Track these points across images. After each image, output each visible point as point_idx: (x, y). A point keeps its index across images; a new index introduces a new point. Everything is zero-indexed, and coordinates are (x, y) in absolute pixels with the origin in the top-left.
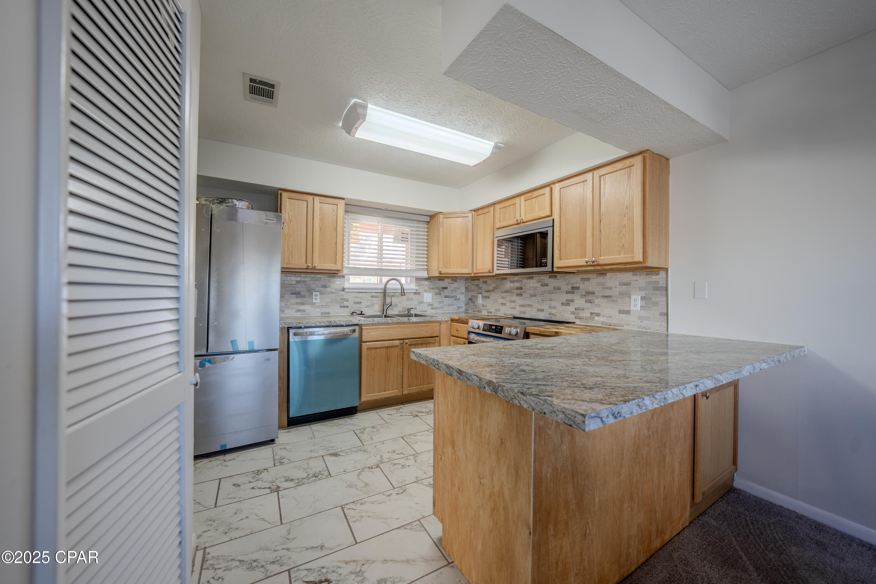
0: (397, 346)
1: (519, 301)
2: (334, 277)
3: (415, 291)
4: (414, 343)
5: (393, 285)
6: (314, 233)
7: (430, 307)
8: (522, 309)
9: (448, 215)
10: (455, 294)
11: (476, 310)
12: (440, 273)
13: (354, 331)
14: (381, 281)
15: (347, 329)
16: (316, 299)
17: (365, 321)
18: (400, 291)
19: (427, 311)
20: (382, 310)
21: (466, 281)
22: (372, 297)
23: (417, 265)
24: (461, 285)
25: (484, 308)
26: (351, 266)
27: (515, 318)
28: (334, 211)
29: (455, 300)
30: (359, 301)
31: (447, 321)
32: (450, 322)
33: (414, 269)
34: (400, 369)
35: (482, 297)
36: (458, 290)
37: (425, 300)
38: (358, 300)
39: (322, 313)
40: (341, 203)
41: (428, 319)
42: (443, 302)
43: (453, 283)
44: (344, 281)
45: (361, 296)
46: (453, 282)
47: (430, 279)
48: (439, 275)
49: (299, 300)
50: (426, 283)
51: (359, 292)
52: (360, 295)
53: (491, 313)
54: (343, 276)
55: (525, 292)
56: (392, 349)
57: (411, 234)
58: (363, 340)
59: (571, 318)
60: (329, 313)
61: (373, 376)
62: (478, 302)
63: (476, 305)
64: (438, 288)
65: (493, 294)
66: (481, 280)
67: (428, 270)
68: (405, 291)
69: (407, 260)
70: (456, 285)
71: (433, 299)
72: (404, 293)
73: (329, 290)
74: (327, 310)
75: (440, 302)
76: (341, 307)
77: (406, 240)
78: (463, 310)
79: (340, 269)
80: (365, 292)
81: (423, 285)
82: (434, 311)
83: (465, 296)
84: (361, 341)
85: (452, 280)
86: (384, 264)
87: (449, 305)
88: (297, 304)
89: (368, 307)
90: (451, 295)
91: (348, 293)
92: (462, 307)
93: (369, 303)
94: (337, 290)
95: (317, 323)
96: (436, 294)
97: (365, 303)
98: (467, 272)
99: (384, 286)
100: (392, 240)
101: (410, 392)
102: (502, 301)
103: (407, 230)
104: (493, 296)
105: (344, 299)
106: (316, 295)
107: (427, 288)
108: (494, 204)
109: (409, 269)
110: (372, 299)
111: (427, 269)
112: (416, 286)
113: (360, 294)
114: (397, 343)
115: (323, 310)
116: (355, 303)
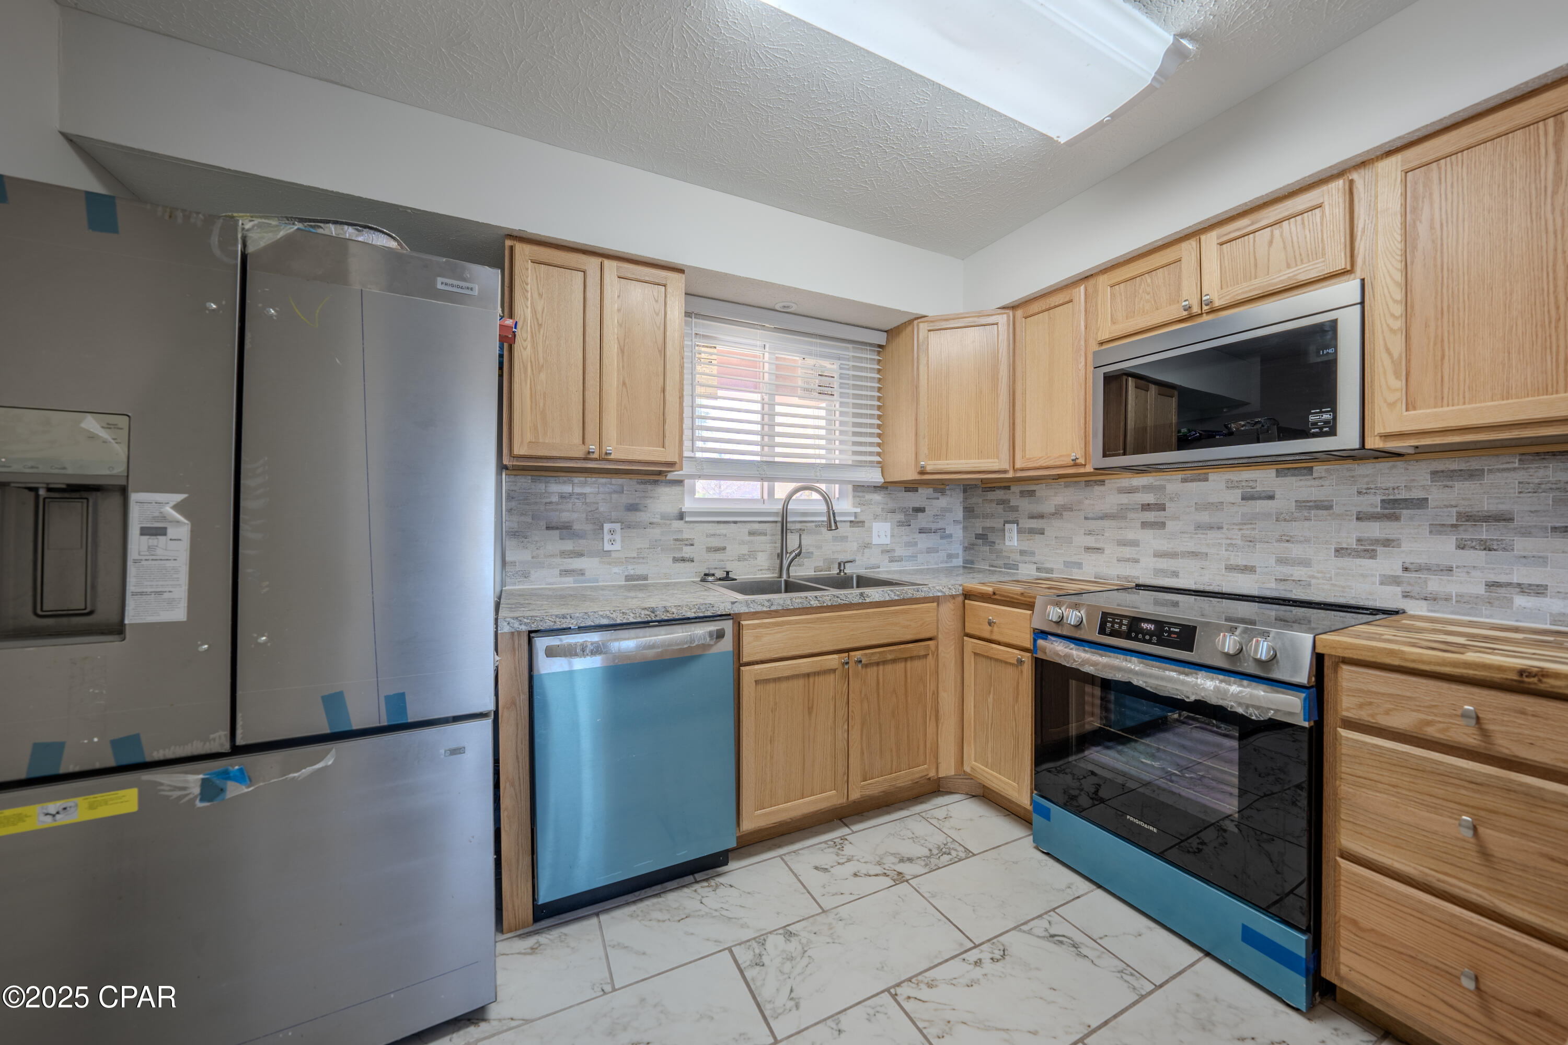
0: (834, 671)
1: (1151, 540)
2: (656, 482)
3: (853, 519)
4: (875, 659)
5: (809, 501)
6: (606, 361)
7: (886, 557)
8: (1164, 564)
9: (941, 324)
10: (939, 526)
11: (1001, 562)
12: (922, 473)
13: (720, 635)
14: (771, 492)
15: (700, 631)
16: (612, 542)
17: (748, 605)
18: (825, 519)
19: (879, 567)
20: (778, 566)
21: (965, 491)
22: (751, 533)
23: (855, 453)
24: (953, 503)
25: (1027, 559)
26: (699, 455)
27: (1139, 587)
28: (657, 301)
29: (942, 538)
30: (721, 545)
31: (953, 597)
32: (961, 599)
33: (850, 463)
34: (841, 734)
35: (1020, 531)
36: (947, 514)
37: (875, 541)
38: (716, 542)
39: (629, 578)
40: (677, 283)
41: (909, 592)
42: (916, 544)
43: (938, 499)
44: (683, 494)
45: (724, 532)
46: (936, 495)
47: (887, 488)
48: (918, 477)
49: (569, 545)
50: (877, 497)
51: (718, 522)
52: (723, 529)
53: (1050, 571)
54: (679, 482)
55: (1176, 518)
56: (820, 680)
57: (841, 377)
58: (745, 659)
59: (1388, 597)
60: (645, 578)
61: (772, 757)
62: (1007, 543)
63: (1001, 551)
64: (903, 510)
65: (1056, 523)
66: (1015, 489)
67: (882, 466)
68: (838, 519)
69: (829, 441)
70: (943, 502)
71: (892, 536)
72: (835, 523)
73: (643, 517)
74: (640, 570)
75: (908, 544)
76: (676, 560)
77: (829, 391)
78: (959, 562)
79: (676, 459)
80: (735, 522)
81: (870, 503)
82: (895, 567)
83: (965, 528)
84: (739, 663)
85: (936, 490)
86: (778, 450)
87: (929, 551)
88: (564, 554)
89: (741, 558)
90: (934, 526)
91: (692, 525)
92: (957, 556)
93: (744, 550)
94: (664, 517)
95: (614, 616)
96: (901, 524)
97: (733, 550)
98: (996, 467)
99: (781, 507)
101: (867, 792)
102: (1091, 541)
103: (831, 366)
104: (1054, 528)
105: (682, 540)
106: (612, 532)
107: (878, 510)
108: (1086, 278)
109: (837, 462)
110: (752, 538)
111: (879, 462)
112: (854, 506)
113: (722, 525)
114: (833, 661)
115: (632, 570)
116: (711, 550)
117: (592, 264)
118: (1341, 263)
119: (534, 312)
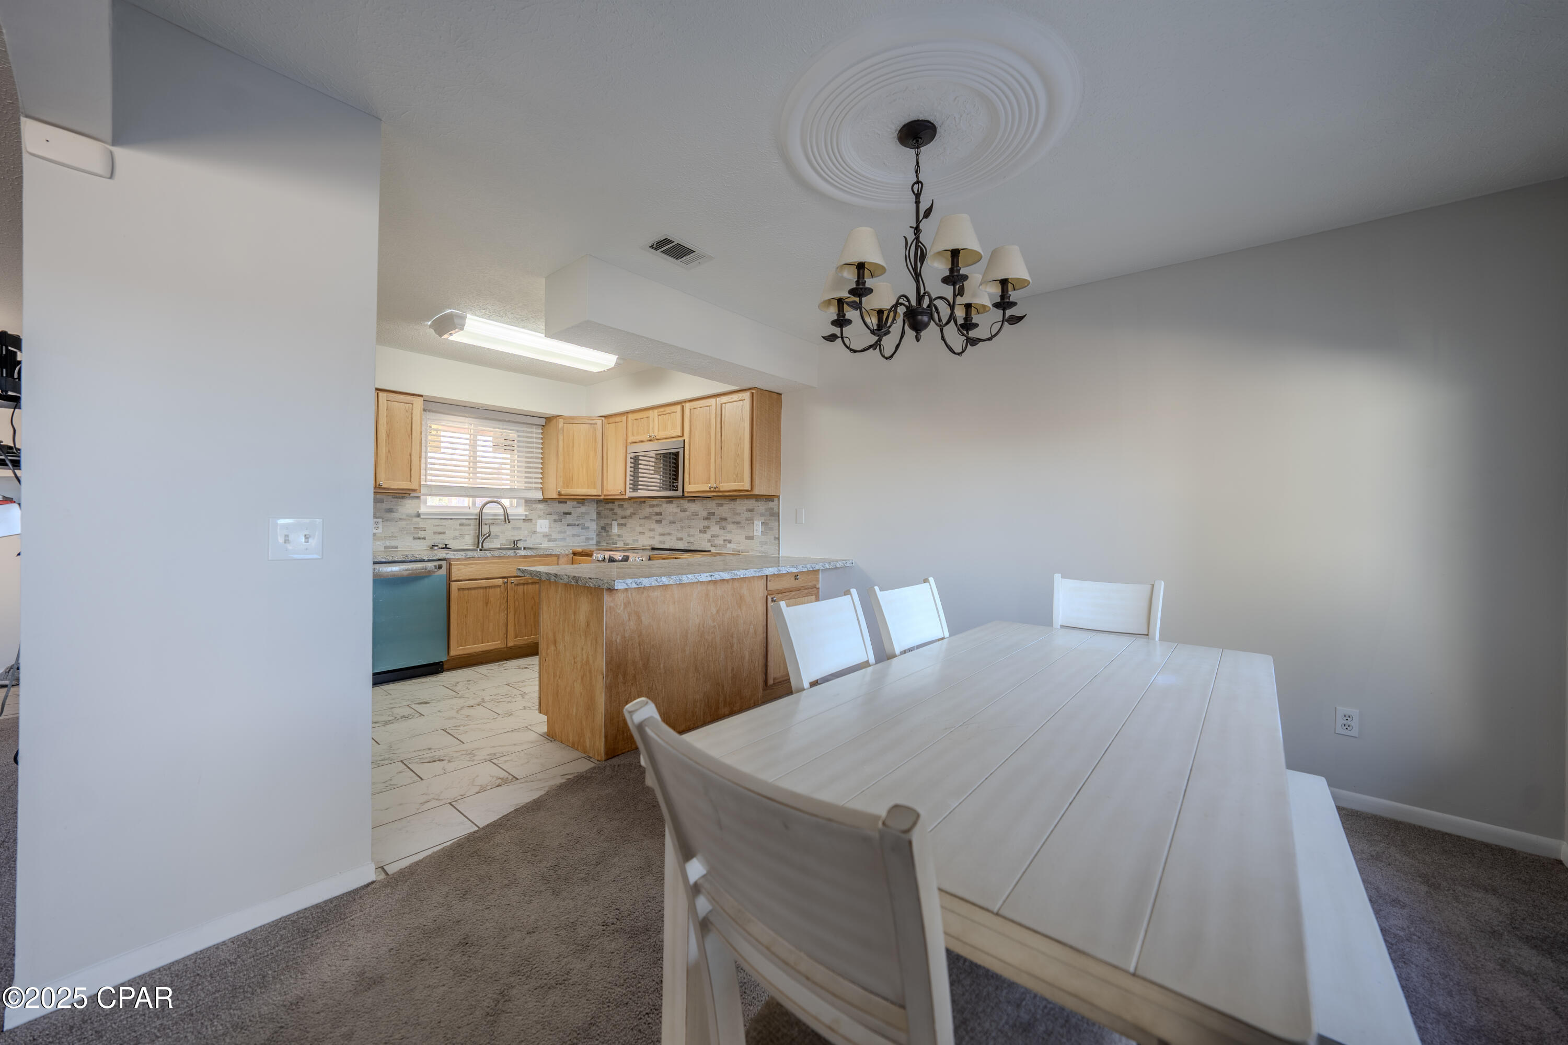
0: (499, 586)
1: (659, 529)
2: (403, 497)
3: (524, 518)
4: (522, 582)
5: (492, 510)
6: (379, 441)
7: (546, 539)
8: (662, 538)
9: (570, 420)
10: (580, 522)
11: (611, 541)
12: (560, 494)
13: (440, 567)
14: (474, 504)
15: (430, 565)
17: (454, 555)
18: (503, 518)
19: (541, 544)
20: (477, 542)
21: (597, 503)
22: (461, 525)
23: (526, 483)
24: (592, 510)
25: (621, 539)
26: (428, 483)
27: (653, 549)
28: (407, 412)
29: (582, 529)
30: (442, 531)
31: (567, 555)
32: (572, 555)
33: (524, 488)
34: (503, 615)
35: (618, 525)
36: (586, 516)
37: (539, 530)
38: (440, 529)
39: (386, 548)
40: (418, 402)
41: (542, 552)
42: (565, 532)
43: (580, 507)
44: (420, 503)
45: (444, 524)
46: (578, 505)
47: (547, 501)
48: (557, 497)
50: (541, 506)
51: (441, 519)
52: (443, 523)
53: (628, 544)
54: (418, 497)
55: (665, 519)
56: (492, 590)
57: (518, 441)
58: (453, 579)
59: (707, 546)
60: (396, 548)
61: (466, 624)
62: (613, 531)
63: (611, 536)
64: (557, 514)
65: (630, 521)
66: (616, 503)
67: (543, 489)
68: (509, 518)
69: (512, 476)
70: (583, 509)
71: (550, 527)
72: (508, 520)
73: (395, 515)
74: (393, 543)
75: (560, 532)
76: (414, 538)
77: (511, 448)
78: (594, 542)
79: (417, 488)
80: (451, 519)
81: (535, 509)
82: (551, 544)
83: (597, 524)
84: (449, 580)
85: (578, 503)
86: (478, 480)
87: (574, 536)
89: (455, 538)
90: (577, 522)
91: (425, 520)
92: (592, 539)
93: (457, 533)
94: (407, 516)
95: (388, 557)
96: (555, 521)
97: (450, 534)
98: (595, 494)
99: (478, 511)
100: (490, 449)
101: (517, 643)
102: (640, 529)
103: (513, 435)
104: (631, 523)
105: (419, 528)
107: (541, 513)
108: (627, 413)
109: (516, 487)
110: (461, 527)
111: (541, 488)
112: (525, 511)
113: (443, 521)
114: (500, 582)
115: (388, 543)
116: (435, 533)
118: (680, 433)
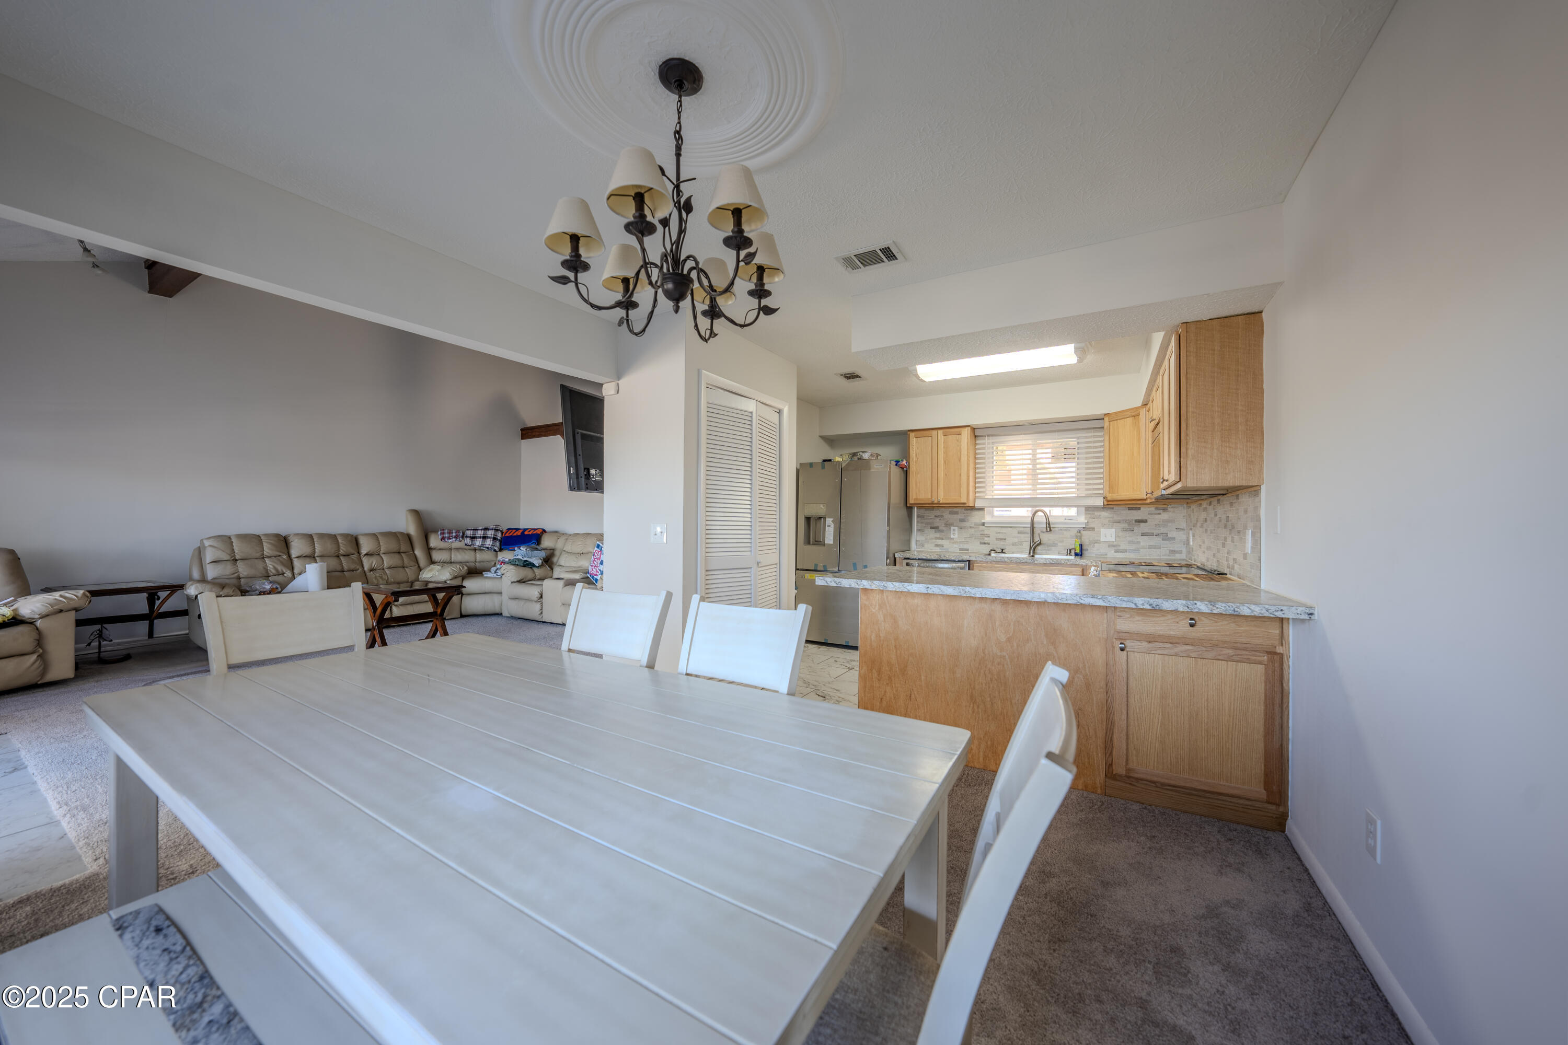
2: (971, 510)
3: (1084, 526)
6: (939, 467)
7: (1112, 549)
9: (1115, 417)
10: (1163, 530)
12: (1107, 500)
14: (1029, 513)
16: (954, 534)
18: (1045, 526)
19: (1106, 555)
20: (1030, 549)
22: (1019, 533)
23: (1087, 490)
26: (992, 497)
28: (955, 441)
30: (1003, 538)
33: (1084, 495)
35: (1192, 536)
36: (1169, 524)
37: (1103, 539)
38: (1001, 536)
39: (961, 549)
40: (967, 431)
42: (1138, 543)
43: (1160, 514)
44: (984, 514)
45: (1005, 531)
46: (1158, 512)
47: (1111, 508)
49: (938, 535)
50: (1104, 513)
51: (1001, 527)
52: (1004, 530)
54: (982, 509)
57: (1078, 448)
59: (1225, 567)
60: (968, 550)
64: (1128, 522)
65: (1196, 530)
67: (1106, 495)
68: (1051, 526)
69: (1074, 485)
71: (1117, 537)
72: (1050, 528)
73: (967, 524)
74: (965, 546)
75: (1130, 542)
76: (981, 543)
77: (1073, 456)
78: (1182, 555)
79: (965, 501)
80: (1011, 528)
81: (1099, 517)
82: (1119, 555)
86: (1038, 491)
87: (1150, 547)
88: (936, 538)
89: (1013, 544)
90: (1155, 532)
91: (988, 528)
92: (1180, 552)
93: (1016, 540)
94: (976, 524)
96: (1124, 530)
97: (1009, 540)
98: (1140, 497)
99: (1030, 520)
100: (1050, 461)
103: (1072, 442)
104: (1196, 532)
105: (984, 535)
106: (954, 530)
107: (1106, 521)
109: (1076, 495)
110: (1019, 535)
111: (1103, 494)
112: (1086, 519)
113: (1003, 529)
115: (962, 546)
116: (997, 539)
117: (934, 432)
119: (916, 455)
